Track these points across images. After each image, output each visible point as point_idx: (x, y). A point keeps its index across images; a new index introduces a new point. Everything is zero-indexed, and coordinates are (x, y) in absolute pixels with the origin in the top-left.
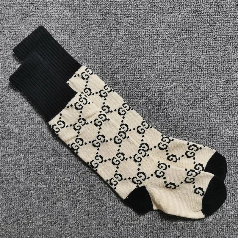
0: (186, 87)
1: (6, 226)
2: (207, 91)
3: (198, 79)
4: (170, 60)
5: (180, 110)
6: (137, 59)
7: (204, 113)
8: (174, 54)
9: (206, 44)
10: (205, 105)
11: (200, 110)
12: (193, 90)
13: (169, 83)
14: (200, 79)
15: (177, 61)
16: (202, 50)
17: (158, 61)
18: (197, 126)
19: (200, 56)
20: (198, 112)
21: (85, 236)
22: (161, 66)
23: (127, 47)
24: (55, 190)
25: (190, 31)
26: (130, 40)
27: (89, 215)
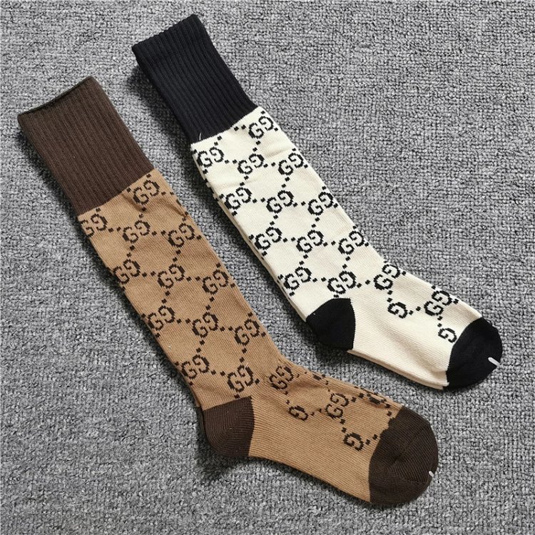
0: (388, 190)
1: (27, 436)
2: (429, 198)
3: (414, 176)
4: (360, 137)
5: (375, 233)
6: (297, 131)
7: (421, 241)
8: (369, 124)
9: (431, 108)
10: (424, 225)
11: (413, 235)
12: (402, 196)
13: (357, 180)
14: (416, 174)
15: (373, 139)
16: (422, 120)
17: (338, 137)
18: (406, 264)
19: (418, 132)
20: (409, 238)
21: (179, 462)
22: (342, 146)
23: (279, 107)
24: (127, 372)
25: (403, 83)
26: (286, 95)
27: (188, 423)
